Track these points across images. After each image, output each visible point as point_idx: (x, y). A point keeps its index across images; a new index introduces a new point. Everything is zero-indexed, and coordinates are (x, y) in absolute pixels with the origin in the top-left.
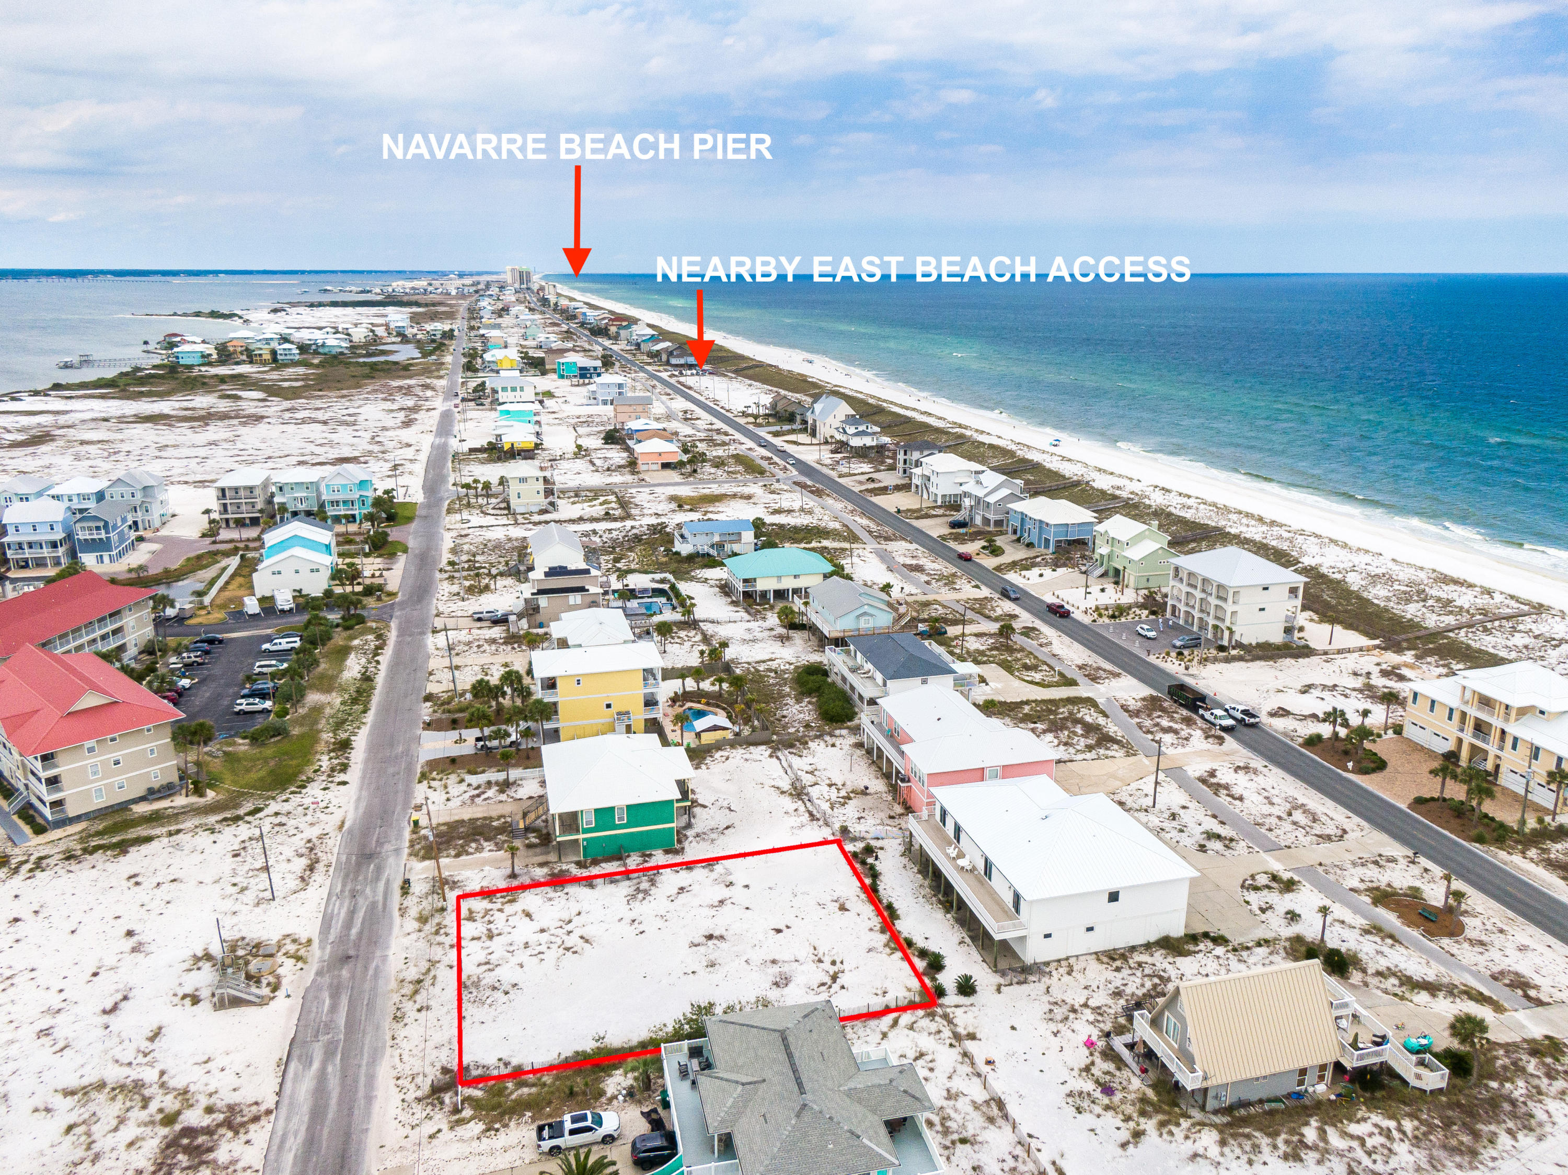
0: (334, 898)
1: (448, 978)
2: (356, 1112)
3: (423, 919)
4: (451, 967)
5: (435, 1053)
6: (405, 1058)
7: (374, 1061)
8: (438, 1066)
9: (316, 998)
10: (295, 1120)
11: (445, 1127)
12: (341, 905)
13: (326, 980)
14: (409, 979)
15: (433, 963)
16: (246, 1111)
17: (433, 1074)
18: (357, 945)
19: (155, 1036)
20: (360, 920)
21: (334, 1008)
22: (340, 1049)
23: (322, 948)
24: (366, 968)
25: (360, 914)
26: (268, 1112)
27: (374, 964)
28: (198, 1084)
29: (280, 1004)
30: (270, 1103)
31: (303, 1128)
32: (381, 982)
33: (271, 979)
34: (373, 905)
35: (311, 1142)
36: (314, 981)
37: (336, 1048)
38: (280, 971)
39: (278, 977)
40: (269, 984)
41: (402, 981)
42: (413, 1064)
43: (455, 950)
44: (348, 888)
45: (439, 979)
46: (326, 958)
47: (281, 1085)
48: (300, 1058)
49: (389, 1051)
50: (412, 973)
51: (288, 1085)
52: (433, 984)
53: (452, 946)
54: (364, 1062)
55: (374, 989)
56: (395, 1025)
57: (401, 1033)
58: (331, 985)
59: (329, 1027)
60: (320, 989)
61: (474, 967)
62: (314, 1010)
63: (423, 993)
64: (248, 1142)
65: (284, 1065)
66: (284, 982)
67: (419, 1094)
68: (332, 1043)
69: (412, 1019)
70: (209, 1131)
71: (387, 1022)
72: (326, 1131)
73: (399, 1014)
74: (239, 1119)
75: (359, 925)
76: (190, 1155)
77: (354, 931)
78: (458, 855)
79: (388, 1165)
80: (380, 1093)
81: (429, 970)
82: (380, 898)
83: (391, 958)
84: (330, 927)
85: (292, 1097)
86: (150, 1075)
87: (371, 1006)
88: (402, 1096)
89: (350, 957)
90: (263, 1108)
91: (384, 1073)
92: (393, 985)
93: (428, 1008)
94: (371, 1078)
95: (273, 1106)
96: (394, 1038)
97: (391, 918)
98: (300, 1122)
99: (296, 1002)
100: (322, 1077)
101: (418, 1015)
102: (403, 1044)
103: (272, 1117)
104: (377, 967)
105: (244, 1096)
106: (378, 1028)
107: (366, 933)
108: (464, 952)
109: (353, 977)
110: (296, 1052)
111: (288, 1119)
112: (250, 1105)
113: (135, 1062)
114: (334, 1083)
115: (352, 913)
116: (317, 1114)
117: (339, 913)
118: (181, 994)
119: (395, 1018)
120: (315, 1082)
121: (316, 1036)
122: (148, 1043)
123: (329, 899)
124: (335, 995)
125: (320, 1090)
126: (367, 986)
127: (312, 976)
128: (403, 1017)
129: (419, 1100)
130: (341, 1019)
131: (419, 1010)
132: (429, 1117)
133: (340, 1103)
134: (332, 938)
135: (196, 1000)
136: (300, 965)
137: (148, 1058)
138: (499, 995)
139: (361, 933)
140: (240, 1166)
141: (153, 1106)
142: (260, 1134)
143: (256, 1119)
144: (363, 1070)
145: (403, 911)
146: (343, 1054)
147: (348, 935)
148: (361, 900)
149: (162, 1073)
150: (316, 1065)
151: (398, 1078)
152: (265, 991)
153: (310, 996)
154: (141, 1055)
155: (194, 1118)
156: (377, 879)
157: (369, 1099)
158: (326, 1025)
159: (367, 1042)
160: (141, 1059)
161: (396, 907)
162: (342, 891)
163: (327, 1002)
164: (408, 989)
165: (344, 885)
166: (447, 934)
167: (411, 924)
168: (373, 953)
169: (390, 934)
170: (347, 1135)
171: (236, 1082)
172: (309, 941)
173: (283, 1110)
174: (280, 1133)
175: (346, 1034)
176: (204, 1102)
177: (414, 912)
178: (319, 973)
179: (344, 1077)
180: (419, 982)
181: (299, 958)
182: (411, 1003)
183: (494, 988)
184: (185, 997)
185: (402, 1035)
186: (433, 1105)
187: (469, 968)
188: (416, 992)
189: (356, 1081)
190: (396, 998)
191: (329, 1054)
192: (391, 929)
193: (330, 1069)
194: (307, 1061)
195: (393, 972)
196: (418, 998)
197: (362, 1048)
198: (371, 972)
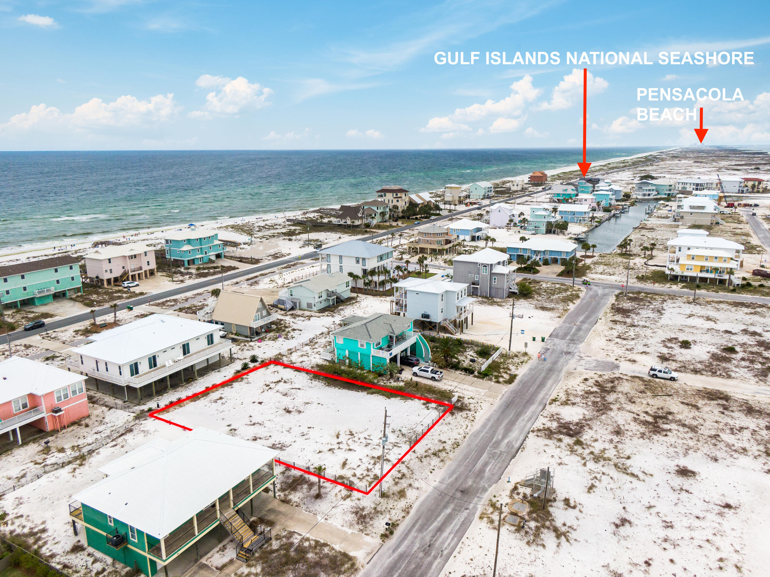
0: (445, 552)
1: (420, 448)
2: (496, 418)
3: (402, 494)
4: (414, 451)
5: (451, 422)
6: (465, 427)
7: (479, 432)
8: (454, 416)
9: (493, 475)
10: (522, 424)
11: (466, 399)
12: (443, 543)
13: (483, 483)
14: (439, 460)
15: (420, 459)
16: (543, 434)
17: (459, 415)
18: (453, 498)
19: (591, 488)
20: (439, 519)
21: (486, 464)
22: (492, 443)
23: (475, 508)
24: (456, 479)
25: (436, 524)
26: (533, 431)
27: (451, 480)
28: (565, 454)
29: (515, 479)
30: (531, 435)
31: (519, 421)
32: (453, 468)
33: (516, 497)
34: (420, 530)
35: (518, 416)
36: (490, 486)
37: (493, 444)
38: (509, 501)
39: (511, 497)
40: (518, 494)
41: (442, 461)
42: (464, 423)
43: (403, 460)
44: (429, 559)
45: (424, 450)
46: (476, 499)
47: (525, 440)
48: (513, 446)
49: (470, 433)
50: (435, 461)
51: (522, 438)
52: (430, 449)
53: (403, 463)
54: (483, 433)
55: (459, 465)
56: (460, 442)
57: (459, 437)
58: (482, 478)
59: (493, 456)
60: (489, 479)
61: (403, 447)
62: (496, 468)
63: (437, 448)
64: (544, 424)
65: (521, 447)
66: (508, 493)
67: (468, 412)
68: (494, 448)
69: (450, 441)
70: (560, 432)
71: (463, 445)
72: (511, 416)
73: (455, 446)
74: (547, 432)
75: (442, 514)
76: (569, 427)
77: (448, 511)
78: (325, 545)
79: (492, 399)
80: (483, 420)
81: (426, 457)
82: (413, 533)
83: (438, 480)
84: (463, 523)
85: (521, 433)
86: (591, 465)
87: (466, 457)
88: (475, 414)
89: (462, 492)
90: (535, 433)
91: (477, 425)
92: (448, 463)
93: (440, 441)
94: (484, 426)
95: (531, 433)
96: (465, 437)
97: (418, 511)
98: (520, 423)
99: (504, 478)
100: (504, 437)
101: (447, 441)
102: (461, 432)
103: (532, 429)
104: (450, 477)
105: (542, 441)
106: (469, 445)
107: (443, 504)
108: (400, 457)
109: (467, 477)
110: (514, 450)
111: (525, 426)
112: (541, 436)
113: (601, 474)
114: (501, 430)
115: (440, 530)
116: (512, 423)
117: (449, 534)
118: (577, 510)
119: (458, 445)
120: (509, 434)
121: (501, 454)
122: (595, 484)
123: (450, 554)
124: (482, 471)
125: (508, 431)
126: (462, 468)
127: (490, 489)
128: (455, 443)
129: (469, 410)
130: (485, 455)
131: (445, 442)
132: (470, 404)
133: (502, 423)
134: (465, 513)
135: (567, 501)
136: (494, 500)
137: (593, 475)
138: (404, 431)
139: (445, 507)
140: (548, 419)
141: (587, 451)
142: (538, 424)
143: (539, 430)
144: (485, 431)
145: (407, 511)
146: (492, 440)
147: (454, 510)
148: (428, 539)
149: (585, 465)
150: (506, 441)
151: (473, 420)
152: (522, 490)
153: (496, 477)
154: (598, 477)
155: (567, 440)
156: (402, 557)
157: (488, 420)
158: (494, 457)
159: (478, 441)
160: (598, 476)
161: (408, 518)
162: (435, 558)
163: (487, 470)
164: (443, 454)
165: (431, 564)
166: (399, 471)
167: (411, 494)
168: (446, 488)
169: (428, 497)
170: (503, 412)
171: (546, 448)
172: (481, 518)
173: (526, 430)
174: (530, 423)
175: (485, 449)
176: (562, 445)
177: (402, 503)
178: (485, 490)
179: (495, 432)
180: (435, 454)
181: (493, 505)
182: (446, 448)
183: (403, 435)
184: (574, 507)
185: (460, 436)
186: (466, 405)
187: (406, 447)
188: (440, 451)
189: (491, 428)
190: (451, 455)
191: (498, 443)
192: (426, 500)
193: (500, 437)
194: (509, 445)
195: (443, 470)
196: (441, 448)
197: (482, 438)
198: (455, 476)
